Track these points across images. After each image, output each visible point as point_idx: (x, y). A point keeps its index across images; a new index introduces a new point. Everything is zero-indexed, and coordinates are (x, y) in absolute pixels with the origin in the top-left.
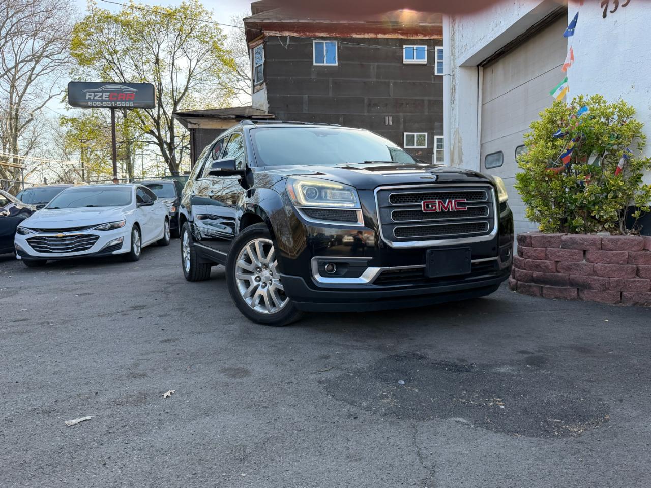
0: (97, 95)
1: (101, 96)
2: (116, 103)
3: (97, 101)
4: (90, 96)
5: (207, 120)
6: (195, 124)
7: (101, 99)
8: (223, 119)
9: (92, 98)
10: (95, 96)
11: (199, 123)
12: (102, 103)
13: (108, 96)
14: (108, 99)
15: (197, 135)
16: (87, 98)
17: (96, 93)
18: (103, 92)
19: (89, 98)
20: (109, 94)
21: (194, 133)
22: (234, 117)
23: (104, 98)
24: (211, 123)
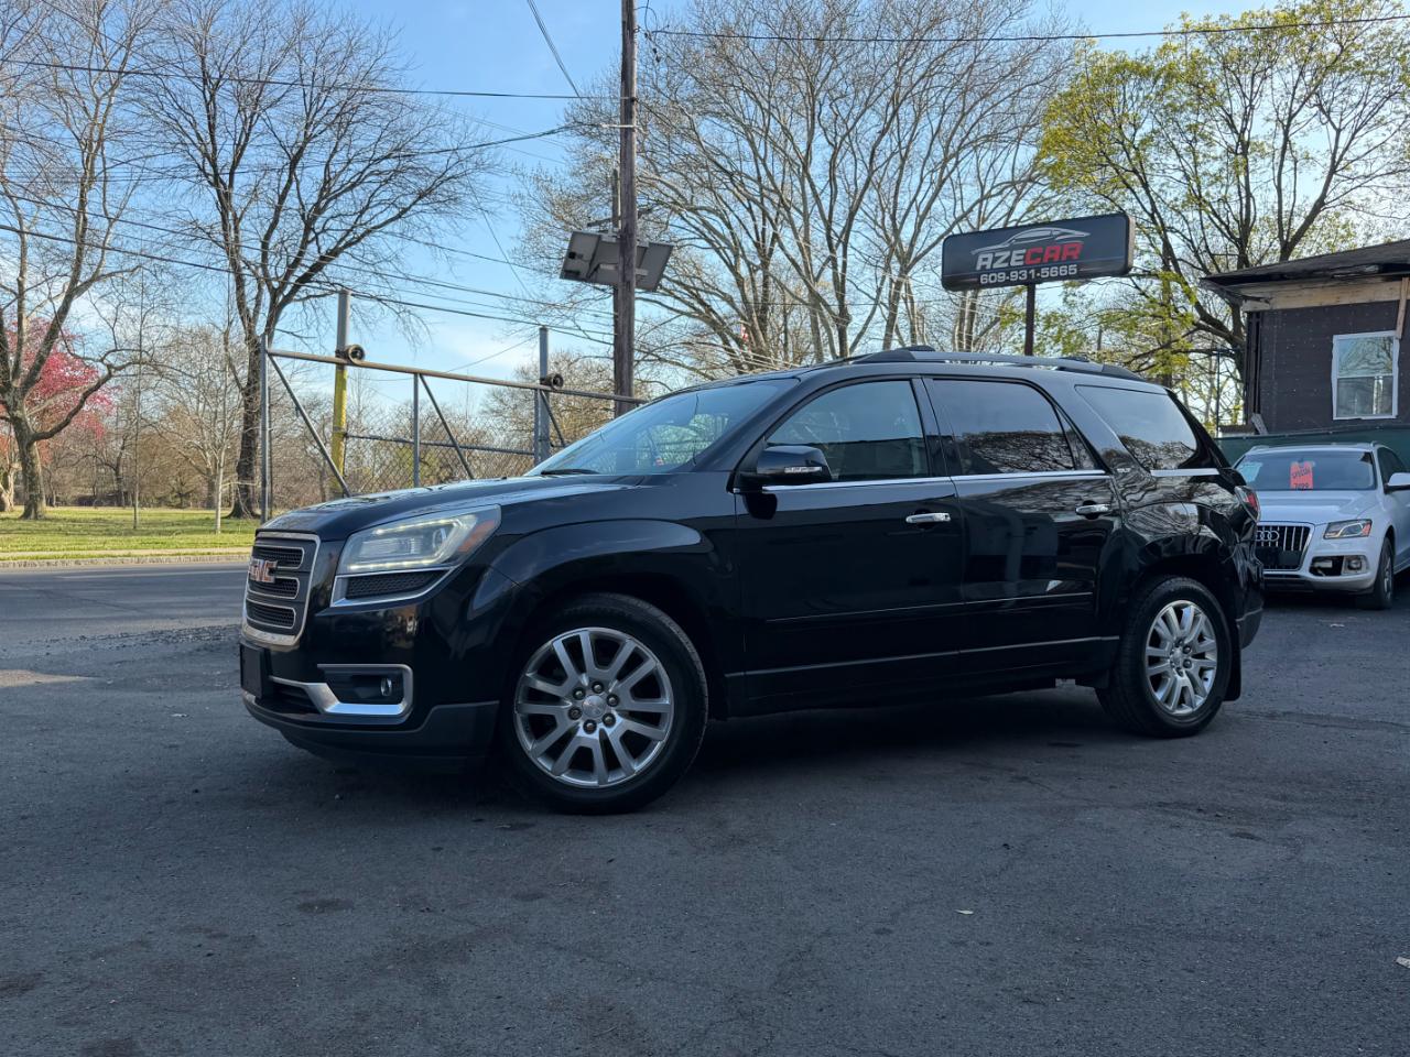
0: (1000, 257)
1: (1008, 260)
2: (1038, 270)
3: (998, 271)
4: (984, 263)
5: (1296, 287)
6: (1258, 299)
7: (1006, 265)
8: (1341, 279)
9: (988, 267)
10: (995, 259)
11: (1268, 296)
12: (1008, 274)
13: (1021, 257)
14: (1021, 263)
15: (1265, 327)
16: (978, 268)
17: (997, 255)
18: (1011, 248)
19: (983, 267)
20: (1024, 251)
21: (1258, 324)
22: (1371, 269)
23: (1013, 263)
24: (1306, 292)
